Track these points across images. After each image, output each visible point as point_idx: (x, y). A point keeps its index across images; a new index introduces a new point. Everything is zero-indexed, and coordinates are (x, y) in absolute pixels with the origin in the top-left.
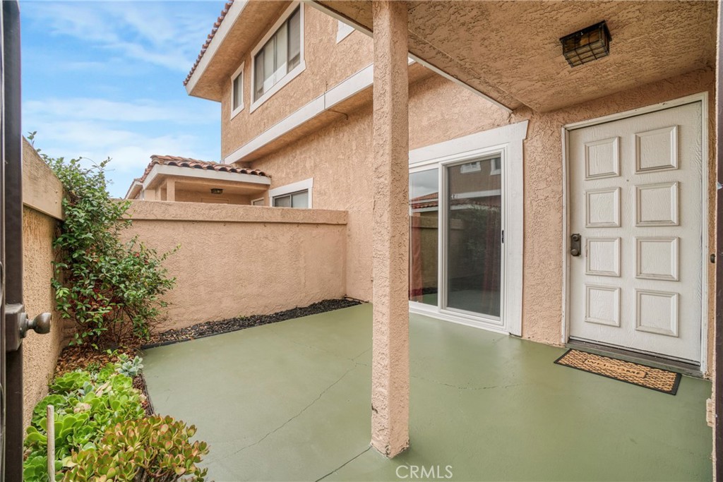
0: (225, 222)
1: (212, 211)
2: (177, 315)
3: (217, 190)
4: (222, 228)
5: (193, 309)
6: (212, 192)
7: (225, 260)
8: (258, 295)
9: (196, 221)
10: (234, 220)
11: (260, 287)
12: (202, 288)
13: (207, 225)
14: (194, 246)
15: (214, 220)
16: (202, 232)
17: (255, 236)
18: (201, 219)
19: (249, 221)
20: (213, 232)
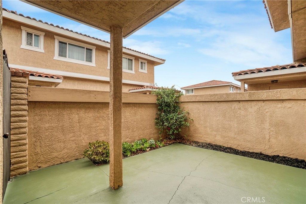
0: (218, 102)
1: (212, 97)
2: (200, 137)
3: (274, 81)
4: (217, 104)
5: (205, 136)
6: (272, 83)
7: (218, 118)
8: (234, 138)
9: (206, 102)
10: (221, 100)
11: (235, 134)
12: (208, 128)
13: (210, 103)
14: (206, 112)
15: (212, 101)
16: (209, 106)
17: (233, 108)
18: (207, 100)
19: (229, 100)
20: (213, 106)
